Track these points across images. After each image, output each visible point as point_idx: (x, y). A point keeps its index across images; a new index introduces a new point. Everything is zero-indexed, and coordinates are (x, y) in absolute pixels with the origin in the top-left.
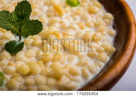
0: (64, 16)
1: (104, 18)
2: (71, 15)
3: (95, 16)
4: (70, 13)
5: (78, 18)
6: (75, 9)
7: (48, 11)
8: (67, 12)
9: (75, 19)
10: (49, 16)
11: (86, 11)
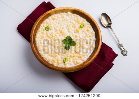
0: (80, 32)
1: (92, 33)
2: (82, 32)
3: (89, 32)
4: (81, 31)
5: (84, 33)
6: (83, 29)
7: (74, 30)
8: (80, 31)
9: (83, 34)
10: (75, 33)
11: (86, 30)
